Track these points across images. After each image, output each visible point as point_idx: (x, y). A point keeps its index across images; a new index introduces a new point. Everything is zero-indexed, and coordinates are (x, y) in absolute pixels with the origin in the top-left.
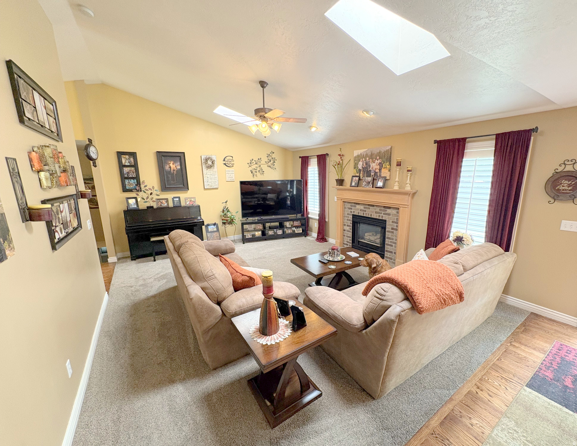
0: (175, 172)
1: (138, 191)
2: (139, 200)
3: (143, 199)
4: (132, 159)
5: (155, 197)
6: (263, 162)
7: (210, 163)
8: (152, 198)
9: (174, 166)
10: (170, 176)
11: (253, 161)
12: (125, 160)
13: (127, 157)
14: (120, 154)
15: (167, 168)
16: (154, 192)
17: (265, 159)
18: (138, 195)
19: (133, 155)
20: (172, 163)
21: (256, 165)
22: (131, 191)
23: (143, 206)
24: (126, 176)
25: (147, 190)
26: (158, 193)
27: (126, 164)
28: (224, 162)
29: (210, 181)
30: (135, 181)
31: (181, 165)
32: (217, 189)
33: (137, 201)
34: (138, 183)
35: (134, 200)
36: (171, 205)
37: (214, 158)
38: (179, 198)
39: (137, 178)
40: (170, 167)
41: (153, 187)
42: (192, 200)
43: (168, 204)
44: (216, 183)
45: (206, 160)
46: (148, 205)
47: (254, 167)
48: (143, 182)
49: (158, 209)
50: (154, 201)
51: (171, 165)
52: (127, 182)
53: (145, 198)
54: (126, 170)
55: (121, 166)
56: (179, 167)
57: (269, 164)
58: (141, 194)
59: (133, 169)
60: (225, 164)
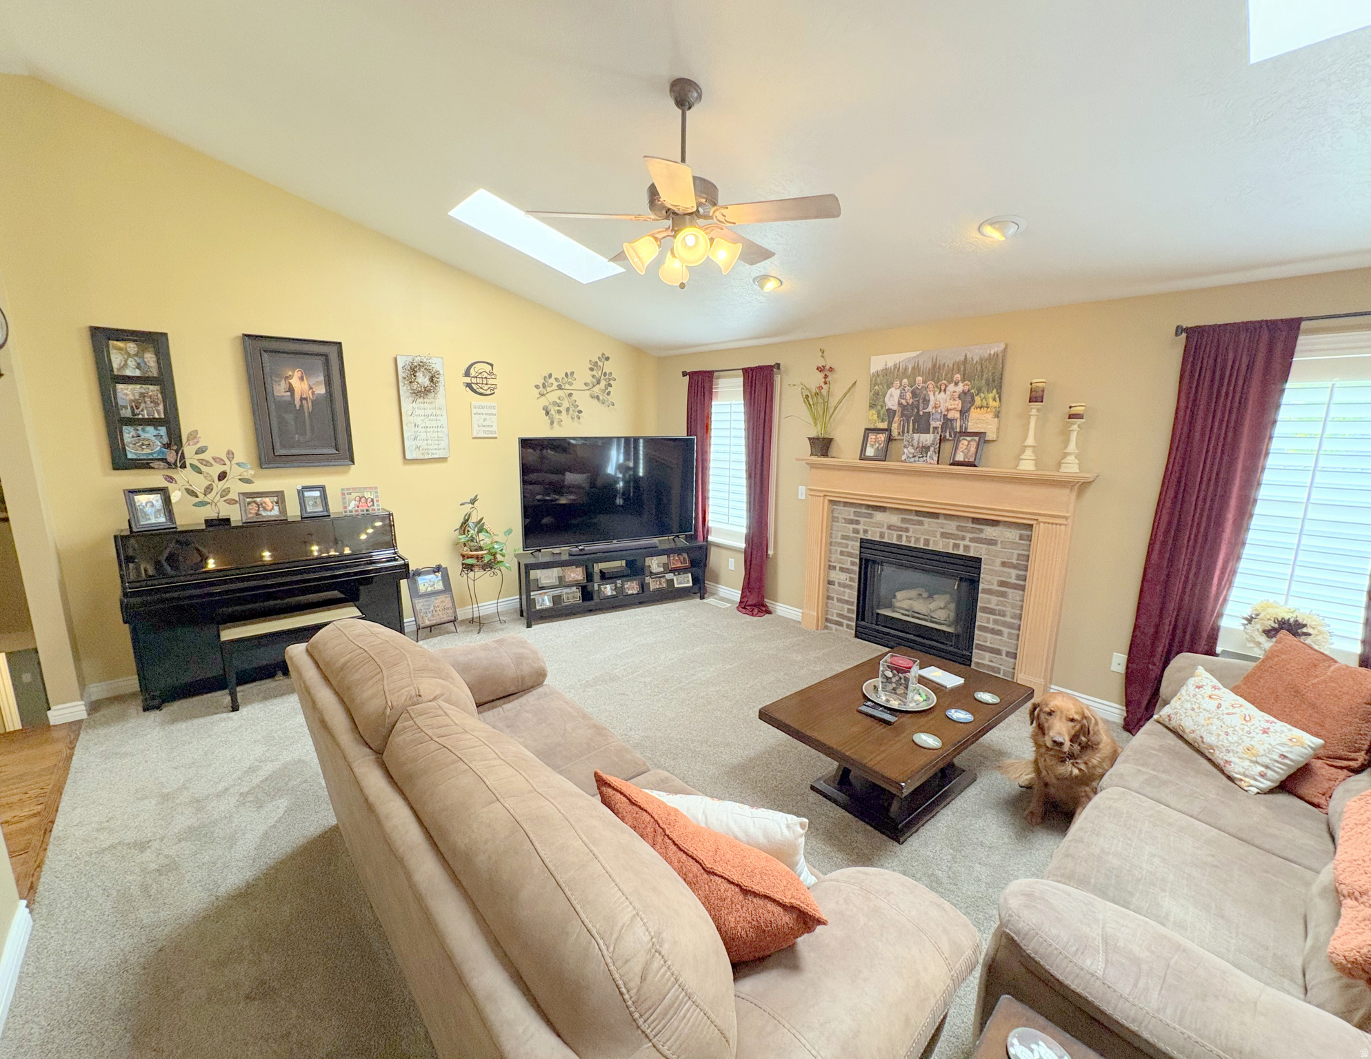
0: (308, 406)
1: (170, 466)
2: (175, 496)
3: (193, 494)
4: (150, 358)
5: (236, 487)
6: (578, 384)
7: (423, 379)
8: (226, 491)
9: (305, 385)
10: (289, 417)
11: (552, 380)
12: (122, 358)
13: (132, 347)
14: (102, 337)
15: (280, 390)
16: (234, 472)
17: (583, 375)
18: (170, 479)
19: (155, 342)
20: (297, 374)
21: (560, 393)
22: (143, 464)
23: (189, 516)
24: (126, 413)
25: (207, 464)
26: (249, 473)
27: (128, 372)
28: (468, 380)
29: (423, 436)
30: (163, 431)
31: (328, 383)
32: (444, 459)
33: (167, 501)
34: (175, 440)
35: (156, 499)
36: (293, 512)
37: (437, 365)
38: (322, 489)
39: (170, 421)
40: (291, 389)
41: (230, 454)
42: (367, 495)
43: (283, 510)
44: (443, 444)
45: (413, 370)
46: (209, 512)
47: (554, 396)
48: (194, 435)
49: (248, 525)
50: (231, 502)
51: (295, 381)
52: (128, 433)
53: (199, 490)
54: (126, 393)
55: (108, 379)
56: (321, 390)
57: (596, 389)
58: (183, 476)
59: (153, 390)
60: (469, 385)
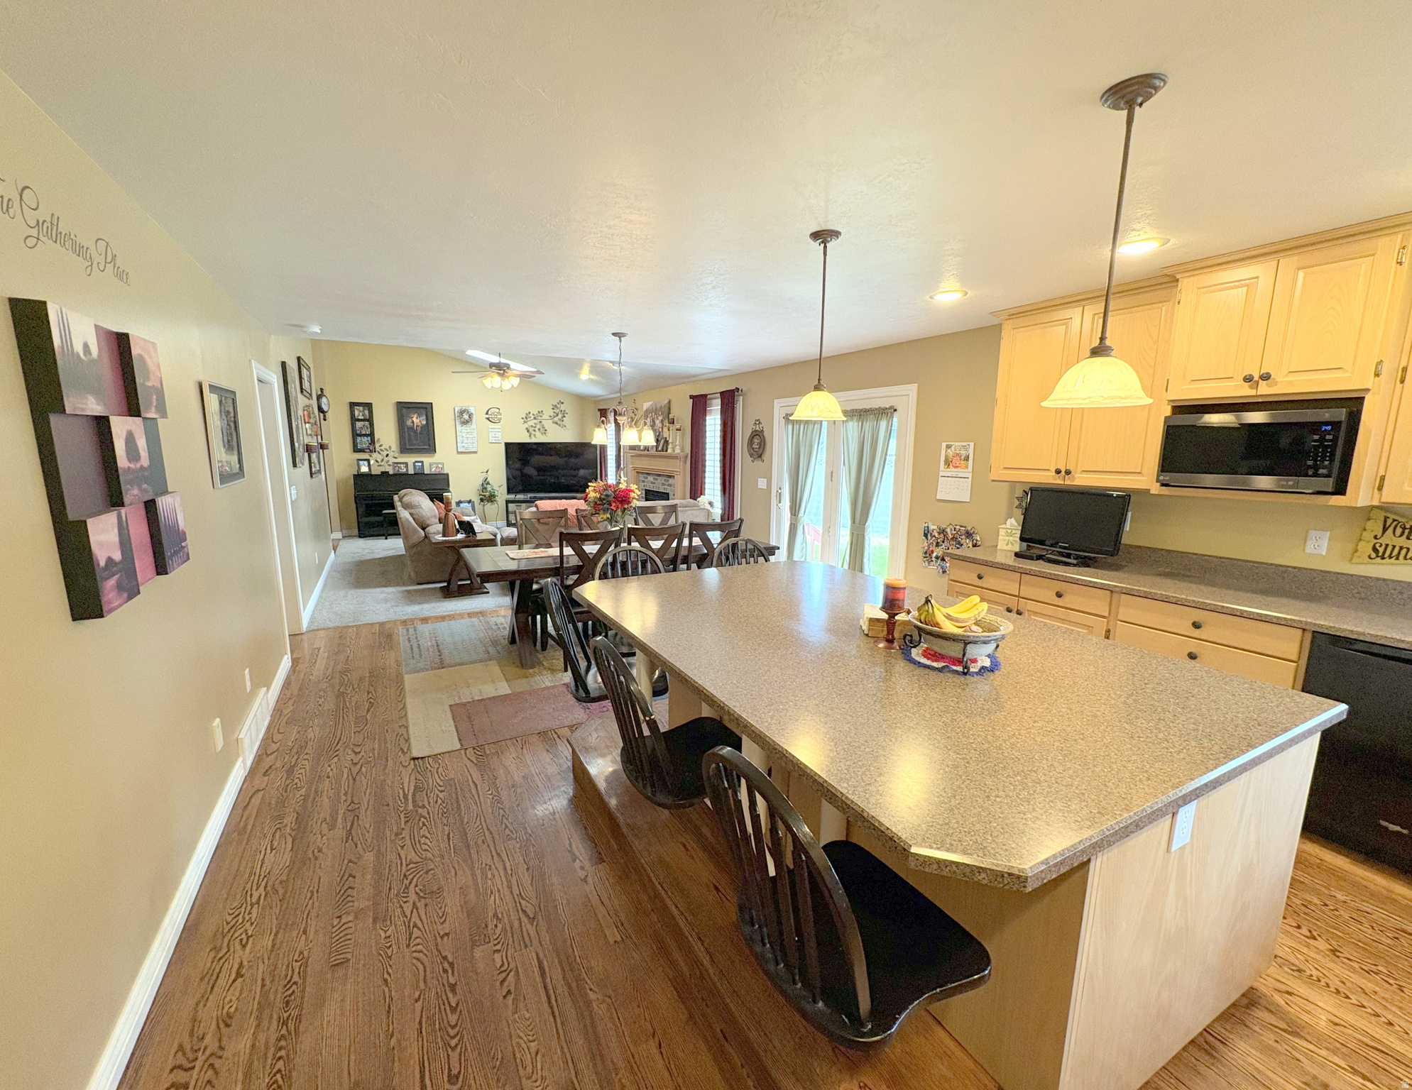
0: (419, 429)
1: (371, 451)
2: (372, 462)
3: (377, 461)
4: (367, 412)
5: (392, 460)
6: (545, 416)
7: (466, 417)
8: (388, 461)
9: (418, 421)
11: (531, 415)
12: (358, 413)
13: (361, 408)
14: (353, 405)
15: (409, 423)
16: (391, 454)
17: (548, 412)
18: (371, 456)
19: (368, 406)
20: (416, 416)
21: (535, 421)
22: (362, 451)
23: (376, 470)
24: (358, 432)
25: (382, 450)
26: (396, 455)
27: (360, 418)
28: (487, 416)
29: (466, 441)
30: (369, 438)
32: (476, 452)
33: (369, 465)
34: (373, 442)
35: (366, 463)
36: (411, 471)
37: (472, 410)
38: (422, 462)
39: (372, 435)
40: (413, 422)
41: (390, 447)
42: (440, 466)
43: (407, 470)
44: (475, 445)
45: (462, 412)
46: (383, 469)
47: (532, 423)
48: (379, 440)
49: (394, 475)
50: (389, 465)
51: (414, 419)
52: (359, 439)
53: (379, 460)
54: (359, 424)
55: (354, 420)
57: (556, 419)
58: (375, 455)
59: (367, 423)
60: (488, 419)
